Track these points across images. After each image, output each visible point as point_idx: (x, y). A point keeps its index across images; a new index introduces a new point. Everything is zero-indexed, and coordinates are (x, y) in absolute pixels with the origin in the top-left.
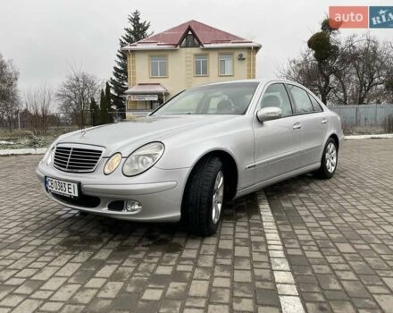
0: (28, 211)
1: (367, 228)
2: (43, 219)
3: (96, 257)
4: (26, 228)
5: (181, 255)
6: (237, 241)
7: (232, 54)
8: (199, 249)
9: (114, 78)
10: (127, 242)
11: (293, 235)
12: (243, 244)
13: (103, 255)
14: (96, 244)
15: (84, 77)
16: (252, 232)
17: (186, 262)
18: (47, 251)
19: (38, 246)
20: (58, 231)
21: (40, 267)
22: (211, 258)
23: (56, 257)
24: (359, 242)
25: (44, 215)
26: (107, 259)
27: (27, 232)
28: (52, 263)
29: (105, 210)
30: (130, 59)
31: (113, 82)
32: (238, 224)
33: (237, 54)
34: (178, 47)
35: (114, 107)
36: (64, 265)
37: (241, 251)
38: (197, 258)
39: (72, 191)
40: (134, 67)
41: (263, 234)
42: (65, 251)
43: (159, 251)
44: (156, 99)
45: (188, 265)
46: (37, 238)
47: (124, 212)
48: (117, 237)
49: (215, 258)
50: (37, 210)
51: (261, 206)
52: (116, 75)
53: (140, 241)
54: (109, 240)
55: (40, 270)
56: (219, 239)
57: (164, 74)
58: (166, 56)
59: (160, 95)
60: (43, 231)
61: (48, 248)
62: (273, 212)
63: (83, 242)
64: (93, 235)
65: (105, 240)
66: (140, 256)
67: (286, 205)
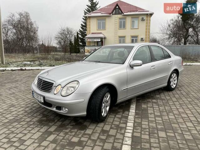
0: (30, 102)
1: (178, 123)
2: (34, 107)
3: (49, 130)
4: (26, 112)
5: (85, 132)
6: (113, 126)
7: (138, 18)
8: (94, 130)
9: (81, 29)
10: (64, 122)
11: (140, 124)
12: (115, 128)
13: (52, 129)
14: (52, 123)
15: (68, 29)
16: (122, 121)
17: (86, 136)
18: (31, 125)
19: (28, 122)
20: (38, 114)
21: (26, 133)
22: (97, 135)
23: (34, 128)
24: (170, 131)
25: (35, 105)
26: (53, 131)
27: (26, 114)
28: (31, 132)
29: (54, 109)
30: (88, 21)
31: (80, 31)
32: (117, 116)
33: (140, 18)
34: (111, 15)
35: (81, 44)
36: (36, 133)
37: (112, 132)
38: (92, 134)
39: (41, 99)
40: (90, 25)
41: (126, 123)
42: (38, 125)
43: (76, 129)
44: (100, 40)
45: (86, 137)
46: (29, 117)
47: (61, 111)
48: (61, 120)
49: (100, 135)
50: (33, 102)
51: (132, 106)
52: (82, 28)
53: (70, 123)
54: (58, 121)
55: (26, 134)
56: (105, 124)
57: (104, 28)
58: (105, 19)
59: (101, 38)
60: (32, 114)
61: (32, 123)
62: (136, 110)
63: (46, 121)
64: (52, 117)
65: (56, 121)
66: (67, 131)
67: (144, 106)
